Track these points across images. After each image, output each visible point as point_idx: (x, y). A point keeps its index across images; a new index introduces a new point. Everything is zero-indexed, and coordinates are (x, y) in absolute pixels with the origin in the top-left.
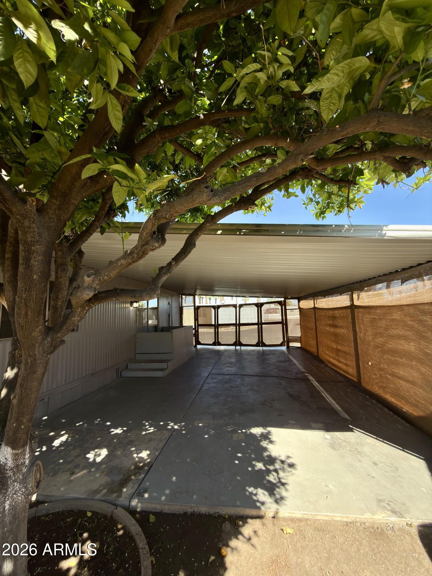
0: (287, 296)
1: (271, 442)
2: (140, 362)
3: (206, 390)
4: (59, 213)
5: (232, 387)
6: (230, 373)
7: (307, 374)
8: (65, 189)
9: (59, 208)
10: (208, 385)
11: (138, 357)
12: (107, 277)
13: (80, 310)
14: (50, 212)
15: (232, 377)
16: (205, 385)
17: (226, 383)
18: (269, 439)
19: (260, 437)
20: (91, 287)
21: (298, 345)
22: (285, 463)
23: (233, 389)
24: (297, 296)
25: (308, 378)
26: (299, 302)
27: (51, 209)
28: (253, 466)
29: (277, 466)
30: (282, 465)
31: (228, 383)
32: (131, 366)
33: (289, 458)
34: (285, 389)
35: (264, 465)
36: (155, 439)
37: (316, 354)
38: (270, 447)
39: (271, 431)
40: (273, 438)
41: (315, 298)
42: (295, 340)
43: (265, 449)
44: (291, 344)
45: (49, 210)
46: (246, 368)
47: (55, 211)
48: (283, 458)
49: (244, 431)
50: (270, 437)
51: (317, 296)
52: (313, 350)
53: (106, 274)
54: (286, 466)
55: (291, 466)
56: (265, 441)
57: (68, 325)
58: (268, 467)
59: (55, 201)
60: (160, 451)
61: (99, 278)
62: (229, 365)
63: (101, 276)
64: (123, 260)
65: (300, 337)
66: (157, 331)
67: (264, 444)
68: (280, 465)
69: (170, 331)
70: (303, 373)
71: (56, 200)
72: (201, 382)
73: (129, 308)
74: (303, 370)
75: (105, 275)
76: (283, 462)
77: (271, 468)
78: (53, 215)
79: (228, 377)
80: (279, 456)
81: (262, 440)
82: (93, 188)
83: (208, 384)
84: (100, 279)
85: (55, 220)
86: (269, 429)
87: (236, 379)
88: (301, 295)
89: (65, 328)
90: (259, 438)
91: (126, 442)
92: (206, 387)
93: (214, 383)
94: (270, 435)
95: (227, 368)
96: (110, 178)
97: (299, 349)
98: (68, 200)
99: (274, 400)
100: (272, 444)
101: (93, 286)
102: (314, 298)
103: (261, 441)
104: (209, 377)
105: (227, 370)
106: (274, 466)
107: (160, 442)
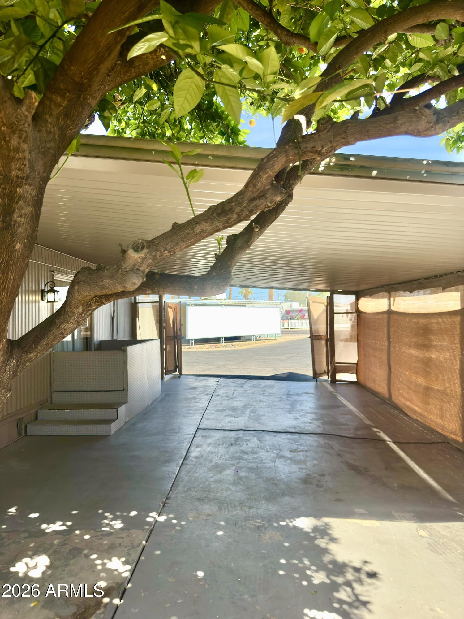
0: (336, 289)
1: (333, 540)
2: (62, 407)
3: (197, 458)
4: (65, 123)
5: (243, 452)
6: (236, 428)
7: (375, 430)
8: (82, 78)
9: (67, 115)
10: (199, 449)
11: (56, 397)
12: (169, 252)
13: (80, 311)
14: (50, 120)
15: (241, 434)
16: (192, 448)
17: (232, 445)
18: (328, 535)
19: (313, 532)
20: (137, 269)
21: (352, 377)
22: (361, 571)
23: (246, 457)
24: (354, 289)
25: (378, 436)
26: (357, 299)
27: (51, 115)
28: (308, 578)
29: (350, 576)
30: (357, 574)
31: (236, 444)
32: (44, 414)
33: (367, 564)
34: (339, 455)
35: (328, 577)
36: (120, 544)
37: (387, 396)
38: (332, 547)
39: (330, 524)
40: (335, 533)
41: (393, 293)
42: (346, 368)
43: (325, 551)
44: (340, 376)
45: (47, 116)
46: (263, 418)
47: (58, 118)
48: (357, 564)
49: (282, 523)
50: (330, 532)
51: (397, 290)
52: (381, 388)
53: (168, 247)
54: (363, 577)
55: (372, 575)
56: (322, 538)
57: (52, 337)
58: (334, 578)
59: (59, 99)
60: (134, 564)
61: (154, 254)
62: (230, 413)
63: (157, 250)
64: (207, 222)
65: (357, 364)
66: (91, 350)
67: (322, 542)
68: (353, 575)
69: (121, 350)
70: (368, 427)
71: (63, 96)
72: (185, 444)
73: (39, 302)
74: (368, 422)
75: (166, 250)
76: (357, 570)
77: (340, 580)
78: (54, 127)
79: (233, 434)
80: (350, 562)
81: (318, 537)
82: (122, 76)
83: (198, 446)
84: (155, 256)
85: (56, 137)
86: (326, 520)
87: (249, 438)
88: (362, 288)
89: (44, 342)
90: (312, 535)
91: (67, 550)
92: (195, 452)
93: (209, 444)
94: (329, 529)
95: (230, 419)
96: (152, 59)
97: (353, 386)
98: (83, 98)
99: (324, 475)
100: (335, 542)
101: (141, 269)
102: (389, 292)
103: (315, 538)
104: (198, 434)
105: (230, 422)
106: (344, 576)
107: (131, 549)
